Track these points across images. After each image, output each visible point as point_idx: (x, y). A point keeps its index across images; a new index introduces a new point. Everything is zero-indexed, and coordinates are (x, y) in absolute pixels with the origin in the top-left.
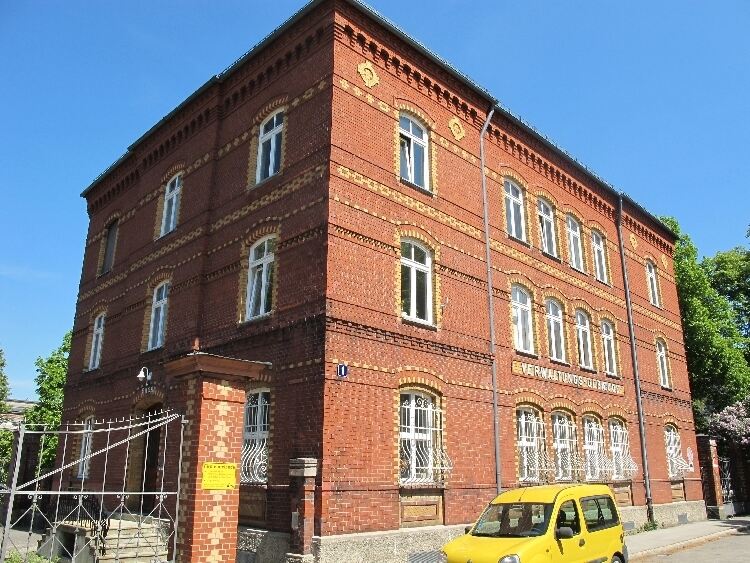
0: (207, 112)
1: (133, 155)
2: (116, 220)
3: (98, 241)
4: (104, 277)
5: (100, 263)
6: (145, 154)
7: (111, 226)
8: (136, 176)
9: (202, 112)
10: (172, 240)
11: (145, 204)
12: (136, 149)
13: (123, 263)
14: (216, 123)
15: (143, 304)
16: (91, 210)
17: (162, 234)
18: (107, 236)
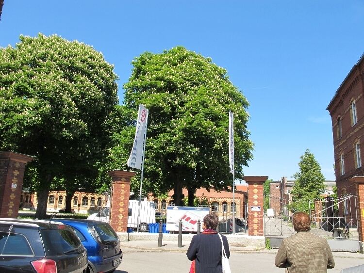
0: (357, 77)
1: (338, 94)
2: (339, 118)
3: (336, 126)
4: (341, 140)
5: (338, 135)
6: (342, 93)
7: (339, 120)
8: (341, 102)
9: (355, 77)
10: (357, 127)
11: (346, 113)
12: (339, 91)
13: (345, 134)
14: (361, 81)
15: (353, 151)
16: (331, 114)
17: (355, 124)
18: (338, 124)
